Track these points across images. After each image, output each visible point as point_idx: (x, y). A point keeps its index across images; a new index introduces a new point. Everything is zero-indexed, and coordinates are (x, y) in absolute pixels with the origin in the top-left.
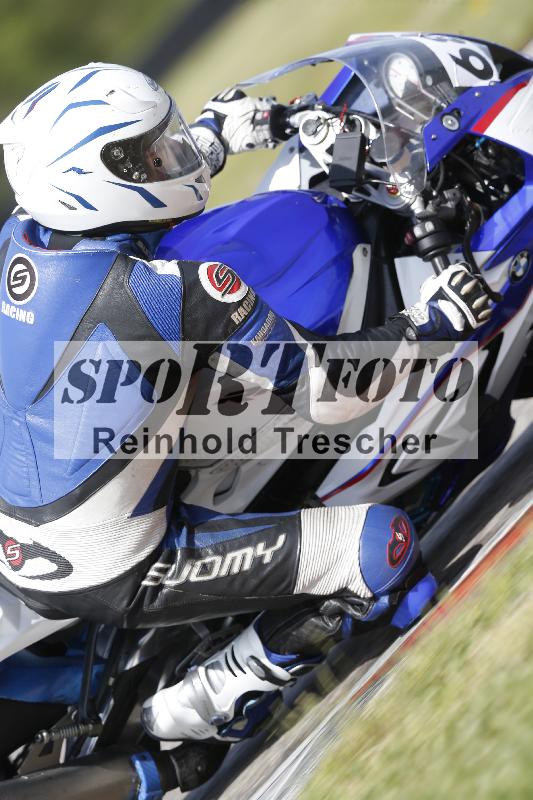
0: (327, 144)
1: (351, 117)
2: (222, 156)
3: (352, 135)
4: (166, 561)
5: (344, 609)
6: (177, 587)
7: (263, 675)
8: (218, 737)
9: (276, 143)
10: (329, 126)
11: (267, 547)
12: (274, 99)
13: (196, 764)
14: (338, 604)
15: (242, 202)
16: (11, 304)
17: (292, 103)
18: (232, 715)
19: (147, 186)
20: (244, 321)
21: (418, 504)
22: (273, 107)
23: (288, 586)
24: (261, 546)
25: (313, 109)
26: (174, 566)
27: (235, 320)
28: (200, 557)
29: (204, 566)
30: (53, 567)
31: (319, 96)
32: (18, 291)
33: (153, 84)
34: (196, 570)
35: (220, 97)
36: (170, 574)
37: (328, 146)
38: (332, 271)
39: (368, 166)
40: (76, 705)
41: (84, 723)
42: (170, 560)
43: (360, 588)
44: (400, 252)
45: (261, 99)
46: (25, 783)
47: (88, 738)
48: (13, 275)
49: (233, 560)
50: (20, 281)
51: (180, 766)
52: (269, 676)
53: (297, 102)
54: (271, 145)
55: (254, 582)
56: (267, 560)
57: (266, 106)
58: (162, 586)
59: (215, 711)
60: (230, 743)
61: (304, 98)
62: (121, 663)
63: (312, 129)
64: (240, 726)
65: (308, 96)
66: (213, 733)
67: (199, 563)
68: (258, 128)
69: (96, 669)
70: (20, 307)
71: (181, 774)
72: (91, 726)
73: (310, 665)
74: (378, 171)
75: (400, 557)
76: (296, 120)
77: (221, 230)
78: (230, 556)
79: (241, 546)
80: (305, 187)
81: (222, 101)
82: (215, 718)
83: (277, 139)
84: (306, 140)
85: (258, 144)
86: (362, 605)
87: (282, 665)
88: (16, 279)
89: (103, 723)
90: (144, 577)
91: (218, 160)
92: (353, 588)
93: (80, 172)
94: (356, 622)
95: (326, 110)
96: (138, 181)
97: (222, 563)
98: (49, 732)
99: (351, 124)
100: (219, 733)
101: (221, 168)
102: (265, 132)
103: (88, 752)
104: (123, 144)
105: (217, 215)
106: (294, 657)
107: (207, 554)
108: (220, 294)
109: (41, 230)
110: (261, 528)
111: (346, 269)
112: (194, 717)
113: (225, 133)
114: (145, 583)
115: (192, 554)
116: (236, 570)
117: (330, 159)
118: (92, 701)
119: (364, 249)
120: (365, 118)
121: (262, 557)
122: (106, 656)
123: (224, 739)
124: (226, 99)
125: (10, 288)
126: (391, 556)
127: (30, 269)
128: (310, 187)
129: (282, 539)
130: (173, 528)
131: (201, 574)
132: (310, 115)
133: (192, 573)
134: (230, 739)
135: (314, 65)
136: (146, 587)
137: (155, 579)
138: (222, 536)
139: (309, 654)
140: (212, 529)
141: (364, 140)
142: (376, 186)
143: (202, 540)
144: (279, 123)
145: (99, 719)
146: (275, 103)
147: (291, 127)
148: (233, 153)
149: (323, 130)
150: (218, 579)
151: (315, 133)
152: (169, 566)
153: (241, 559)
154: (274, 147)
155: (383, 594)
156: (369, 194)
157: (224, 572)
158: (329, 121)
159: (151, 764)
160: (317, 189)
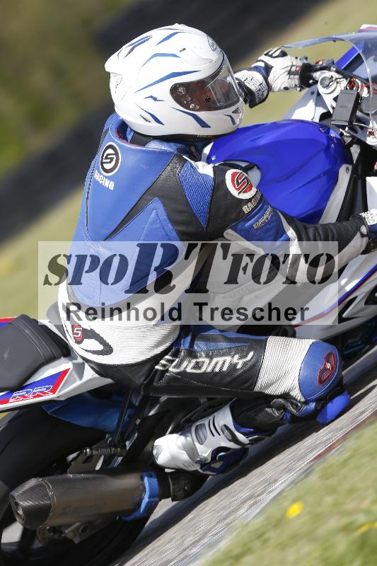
0: (335, 95)
1: (352, 80)
2: (266, 93)
3: (351, 92)
4: (172, 356)
5: (286, 405)
6: (177, 373)
7: (230, 438)
8: (201, 471)
9: (302, 88)
10: (338, 83)
11: (241, 358)
12: (306, 58)
13: (185, 484)
14: (283, 402)
15: (274, 123)
16: (101, 174)
17: (317, 63)
18: (209, 459)
19: (199, 114)
20: (250, 212)
21: (357, 339)
22: (304, 64)
23: (251, 385)
24: (237, 357)
25: (329, 70)
26: (177, 360)
27: (245, 210)
28: (196, 357)
29: (197, 363)
30: (100, 347)
31: (335, 62)
32: (107, 166)
33: (213, 46)
34: (192, 365)
35: (270, 53)
36: (174, 364)
37: (335, 96)
38: (324, 179)
39: (359, 114)
40: (112, 433)
41: (115, 446)
42: (176, 355)
43: (297, 394)
44: (371, 173)
45: (296, 58)
46: (70, 480)
47: (116, 457)
48: (105, 155)
49: (217, 363)
50: (109, 160)
51: (173, 485)
52: (235, 439)
53: (320, 63)
54: (298, 89)
55: (229, 379)
56: (239, 366)
57: (300, 63)
58: (167, 371)
59: (198, 455)
60: (208, 476)
61: (326, 61)
62: (146, 411)
63: (327, 82)
64: (217, 465)
65: (329, 60)
66: (197, 467)
67: (194, 361)
68: (292, 76)
69: (129, 412)
70: (107, 177)
71: (173, 489)
72: (119, 449)
73: (263, 437)
74: (364, 118)
75: (326, 379)
76: (318, 75)
77: (254, 140)
78: (215, 360)
79: (223, 355)
80: (317, 120)
81: (271, 56)
82: (199, 459)
83: (303, 86)
84: (322, 90)
85: (291, 88)
86: (297, 405)
87: (244, 434)
88: (106, 158)
89: (128, 448)
90: (157, 363)
91: (263, 95)
92: (292, 394)
93: (155, 99)
94: (293, 416)
95: (337, 72)
96: (193, 110)
97: (209, 364)
98: (91, 449)
99: (351, 84)
100: (201, 468)
101: (264, 100)
102: (296, 80)
103: (116, 465)
104: (187, 85)
105: (257, 129)
106: (252, 430)
107: (201, 356)
108: (237, 192)
109: (129, 129)
110: (239, 345)
111: (333, 179)
112: (184, 456)
113: (270, 79)
114: (157, 367)
115: (192, 354)
116: (217, 370)
117: (334, 104)
118: (123, 434)
119: (347, 168)
120: (362, 82)
121: (237, 364)
122: (137, 404)
123: (205, 472)
124: (274, 55)
125: (102, 163)
126: (320, 378)
127: (116, 154)
128: (320, 121)
129: (251, 354)
130: (182, 334)
131: (194, 368)
132: (327, 74)
133: (188, 366)
134: (208, 473)
135: (335, 41)
136: (157, 370)
137: (164, 366)
138: (212, 345)
139: (262, 430)
140: (207, 339)
141: (358, 96)
142: (362, 128)
143: (200, 346)
144: (306, 76)
145: (125, 446)
146: (305, 62)
147: (314, 79)
148: (274, 91)
149: (333, 85)
150: (205, 373)
151: (328, 86)
152: (174, 359)
153: (222, 363)
154: (300, 90)
155: (313, 401)
156: (356, 132)
157: (209, 370)
158: (338, 80)
159: (155, 481)
160: (325, 122)
